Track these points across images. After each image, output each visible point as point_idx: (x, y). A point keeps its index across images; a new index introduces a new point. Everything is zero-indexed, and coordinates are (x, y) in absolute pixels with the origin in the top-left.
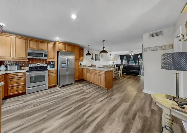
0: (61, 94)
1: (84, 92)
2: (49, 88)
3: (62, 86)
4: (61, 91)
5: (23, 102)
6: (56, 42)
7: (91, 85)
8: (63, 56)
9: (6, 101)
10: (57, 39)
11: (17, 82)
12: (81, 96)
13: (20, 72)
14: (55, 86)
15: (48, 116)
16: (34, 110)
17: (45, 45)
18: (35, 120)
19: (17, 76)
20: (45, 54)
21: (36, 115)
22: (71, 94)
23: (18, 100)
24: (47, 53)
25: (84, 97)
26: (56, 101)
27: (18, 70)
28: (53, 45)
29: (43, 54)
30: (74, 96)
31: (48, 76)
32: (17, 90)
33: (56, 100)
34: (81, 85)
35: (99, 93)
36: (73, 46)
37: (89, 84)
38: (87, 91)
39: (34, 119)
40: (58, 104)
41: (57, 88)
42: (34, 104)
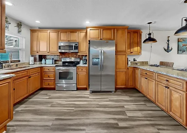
0: (85, 103)
1: (123, 113)
2: (78, 89)
3: (93, 92)
4: (88, 98)
5: (48, 98)
6: (87, 28)
7: (149, 104)
8: (95, 47)
9: (41, 92)
10: (88, 23)
11: (49, 76)
12: (110, 119)
13: (50, 67)
14: (85, 89)
15: (52, 125)
16: (48, 110)
17: (76, 34)
18: (41, 122)
19: (49, 70)
20: (74, 46)
21: (45, 117)
22: (98, 107)
23: (46, 94)
24: (77, 45)
25: (116, 122)
26: (73, 110)
27: (53, 64)
28: (85, 33)
29: (73, 46)
30: (98, 113)
31: (77, 74)
32: (49, 84)
33: (73, 108)
34: (127, 98)
35: (157, 131)
36: (114, 29)
37: (145, 101)
38: (129, 114)
39: (41, 120)
40: (71, 115)
41: (87, 93)
42: (54, 103)
